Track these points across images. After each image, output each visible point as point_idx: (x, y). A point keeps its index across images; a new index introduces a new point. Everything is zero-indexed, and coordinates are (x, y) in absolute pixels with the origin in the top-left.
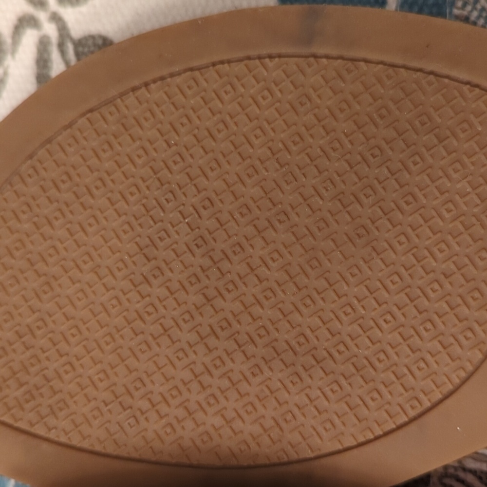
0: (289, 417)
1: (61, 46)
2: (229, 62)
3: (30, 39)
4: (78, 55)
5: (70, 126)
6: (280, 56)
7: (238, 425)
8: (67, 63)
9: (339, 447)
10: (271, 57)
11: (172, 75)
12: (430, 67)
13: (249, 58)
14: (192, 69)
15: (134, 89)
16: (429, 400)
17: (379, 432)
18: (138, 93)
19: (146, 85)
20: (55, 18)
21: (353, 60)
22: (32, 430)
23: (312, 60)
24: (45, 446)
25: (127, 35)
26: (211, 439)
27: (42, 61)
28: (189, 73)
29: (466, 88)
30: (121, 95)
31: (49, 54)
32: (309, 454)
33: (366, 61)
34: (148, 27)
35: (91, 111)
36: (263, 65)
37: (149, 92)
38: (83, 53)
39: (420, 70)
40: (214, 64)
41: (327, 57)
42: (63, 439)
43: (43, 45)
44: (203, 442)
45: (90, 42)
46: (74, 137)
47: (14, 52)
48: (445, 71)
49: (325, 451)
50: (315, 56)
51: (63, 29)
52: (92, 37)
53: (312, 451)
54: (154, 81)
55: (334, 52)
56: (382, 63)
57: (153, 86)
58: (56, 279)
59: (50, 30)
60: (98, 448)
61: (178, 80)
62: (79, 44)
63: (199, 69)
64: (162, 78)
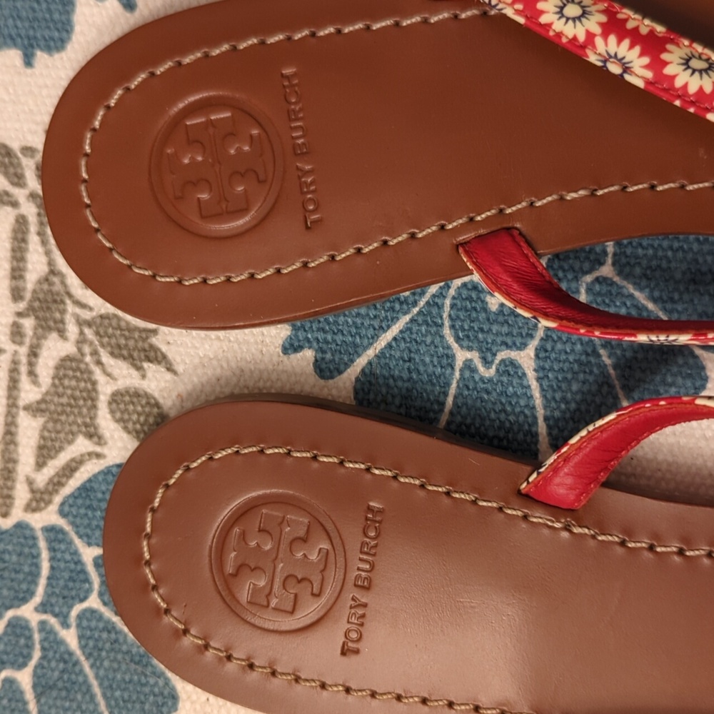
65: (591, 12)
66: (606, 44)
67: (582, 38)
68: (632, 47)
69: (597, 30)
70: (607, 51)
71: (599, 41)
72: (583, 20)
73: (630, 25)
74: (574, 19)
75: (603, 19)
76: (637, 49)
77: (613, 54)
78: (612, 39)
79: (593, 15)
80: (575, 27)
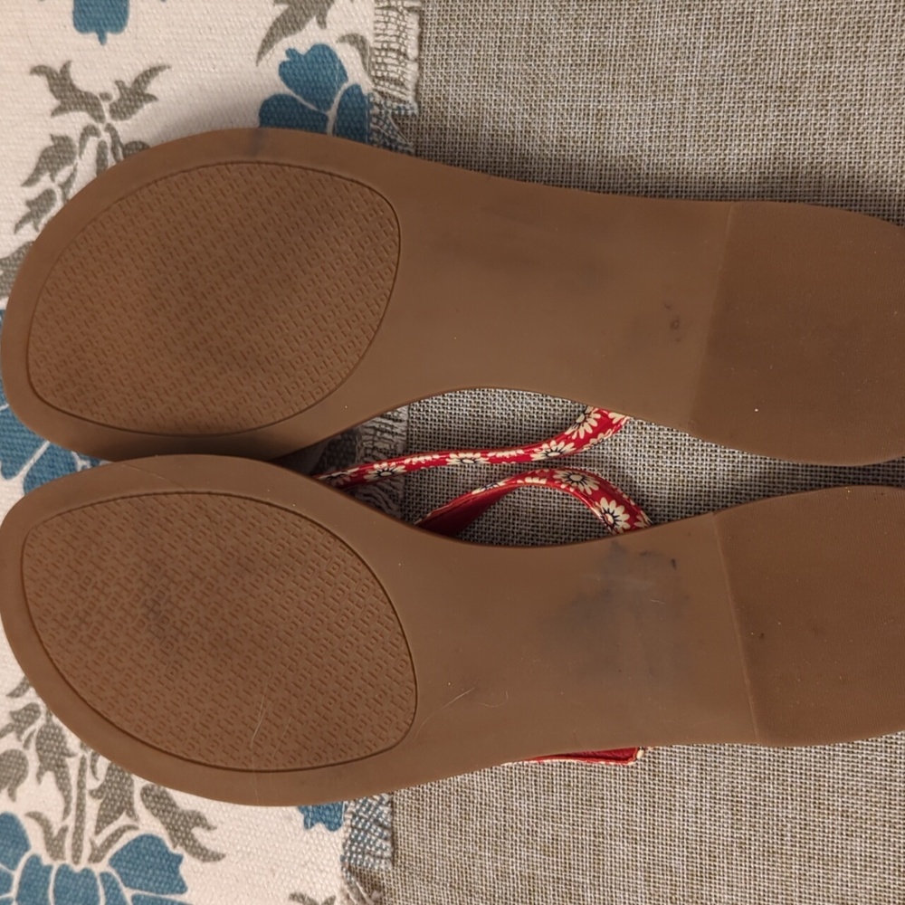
0: (242, 401)
1: (114, 149)
2: (206, 166)
3: (92, 143)
4: (125, 155)
5: (108, 209)
6: (238, 162)
7: (211, 407)
8: (118, 161)
9: (272, 421)
10: (232, 163)
11: (172, 175)
12: (327, 170)
13: (220, 164)
14: (184, 171)
15: (149, 184)
16: (328, 388)
17: (297, 410)
18: (150, 187)
19: (156, 182)
20: (110, 128)
21: (282, 165)
22: (83, 416)
23: (257, 165)
24: (90, 424)
25: (159, 142)
26: (194, 417)
27: (101, 160)
28: (182, 174)
29: (348, 183)
30: (141, 188)
31: (105, 155)
32: (254, 425)
33: (289, 166)
34: (173, 137)
35: (121, 199)
36: (228, 169)
37: (157, 186)
38: (129, 155)
39: (323, 172)
40: (198, 168)
41: (267, 163)
42: (102, 421)
43: (101, 148)
44: (189, 418)
45: (134, 146)
46: (110, 217)
47: (81, 153)
48: (337, 172)
49: (264, 423)
50: (259, 163)
51: (115, 136)
52: (135, 143)
53: (256, 423)
54: (161, 179)
55: (269, 160)
56: (300, 167)
57: (159, 182)
58: (98, 312)
59: (106, 137)
60: (125, 426)
61: (175, 178)
62: (126, 148)
63: (189, 171)
64: (166, 177)
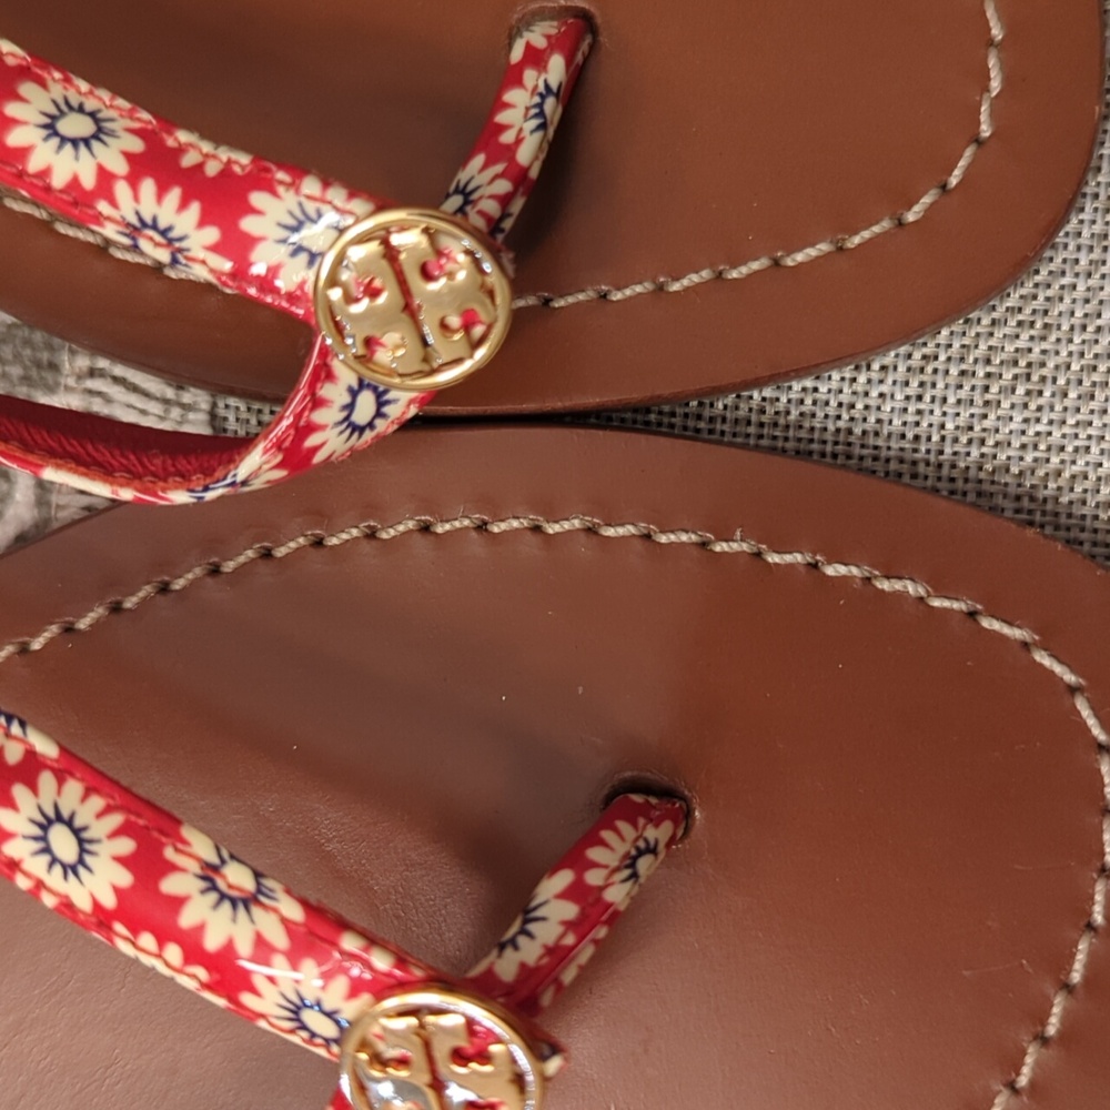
65: (113, 131)
66: (136, 198)
67: (88, 181)
68: (184, 204)
69: (119, 166)
70: (137, 213)
71: (122, 190)
72: (95, 144)
73: (189, 160)
74: (75, 142)
75: (136, 145)
76: (195, 209)
77: (148, 220)
78: (148, 187)
79: (117, 137)
80: (77, 158)
